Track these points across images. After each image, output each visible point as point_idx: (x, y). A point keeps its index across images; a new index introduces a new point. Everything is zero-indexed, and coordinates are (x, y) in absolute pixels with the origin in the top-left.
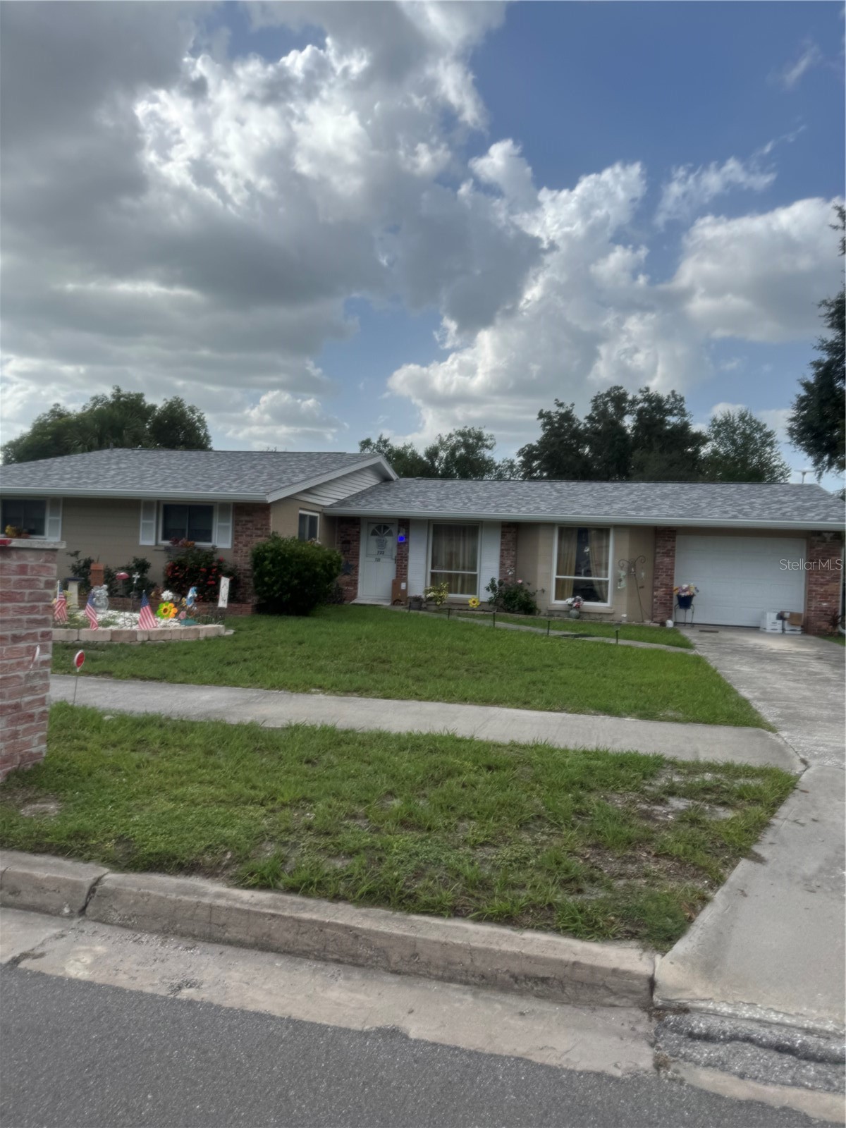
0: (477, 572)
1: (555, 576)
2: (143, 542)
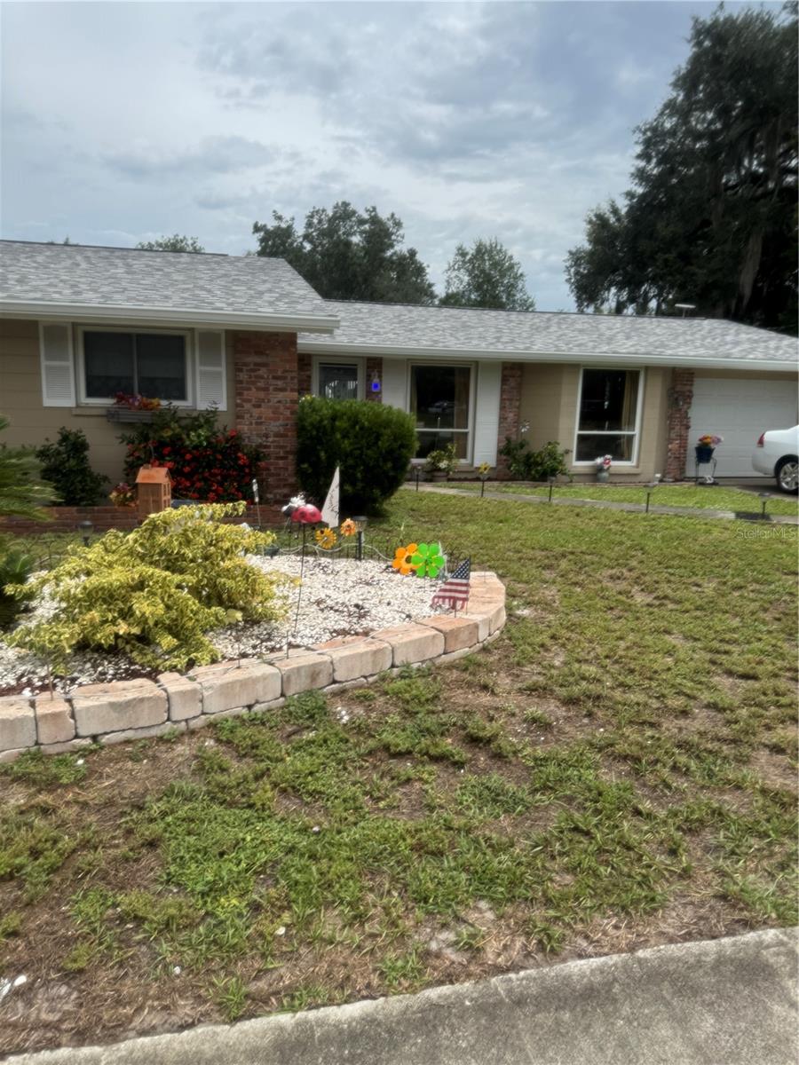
0: (470, 429)
1: (577, 432)
2: (48, 402)
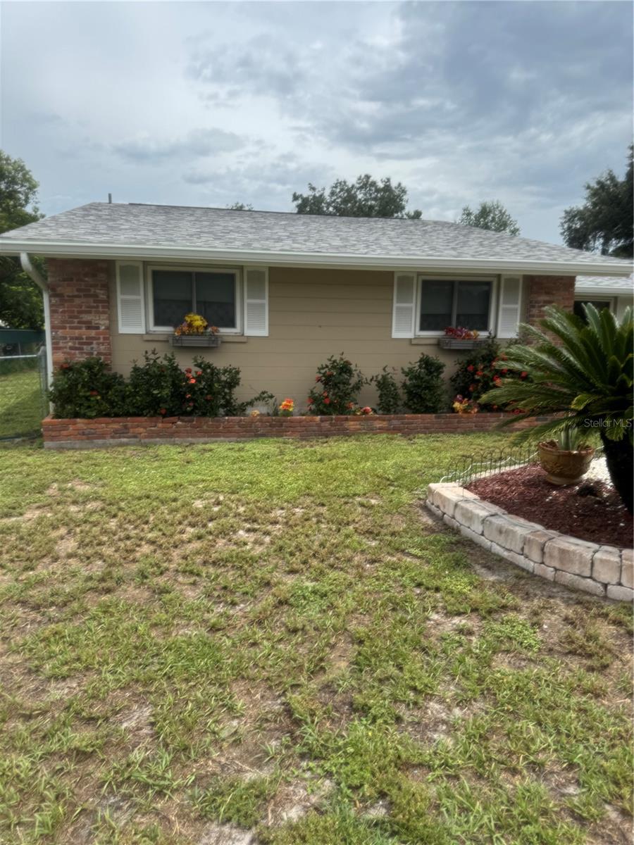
2: (395, 335)
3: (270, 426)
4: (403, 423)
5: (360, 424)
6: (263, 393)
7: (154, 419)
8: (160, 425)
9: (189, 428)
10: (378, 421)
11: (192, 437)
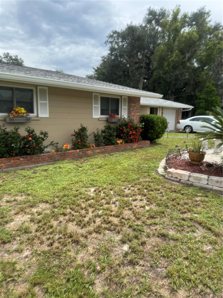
2: (94, 117)
3: (61, 156)
4: (105, 150)
5: (92, 152)
6: (52, 142)
7: (9, 158)
8: (12, 161)
9: (26, 161)
10: (97, 150)
11: (27, 165)
